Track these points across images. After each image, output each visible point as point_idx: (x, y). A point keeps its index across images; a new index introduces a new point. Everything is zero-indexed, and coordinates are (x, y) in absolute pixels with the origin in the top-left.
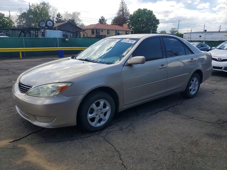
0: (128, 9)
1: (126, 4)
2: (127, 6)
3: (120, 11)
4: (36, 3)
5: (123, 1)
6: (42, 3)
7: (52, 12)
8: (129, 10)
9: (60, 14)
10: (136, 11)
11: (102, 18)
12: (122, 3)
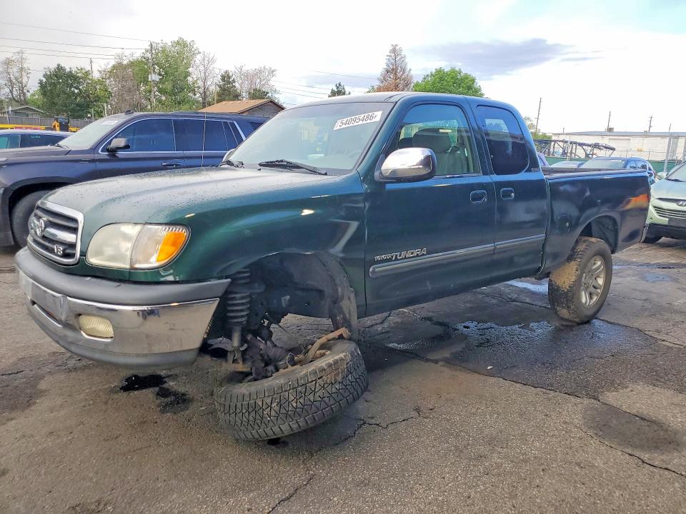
0: (408, 67)
1: (403, 54)
2: (407, 60)
3: (388, 71)
4: (160, 42)
5: (397, 48)
6: (178, 43)
7: (202, 66)
8: (410, 70)
9: (231, 75)
10: (431, 72)
11: (338, 88)
12: (394, 50)
